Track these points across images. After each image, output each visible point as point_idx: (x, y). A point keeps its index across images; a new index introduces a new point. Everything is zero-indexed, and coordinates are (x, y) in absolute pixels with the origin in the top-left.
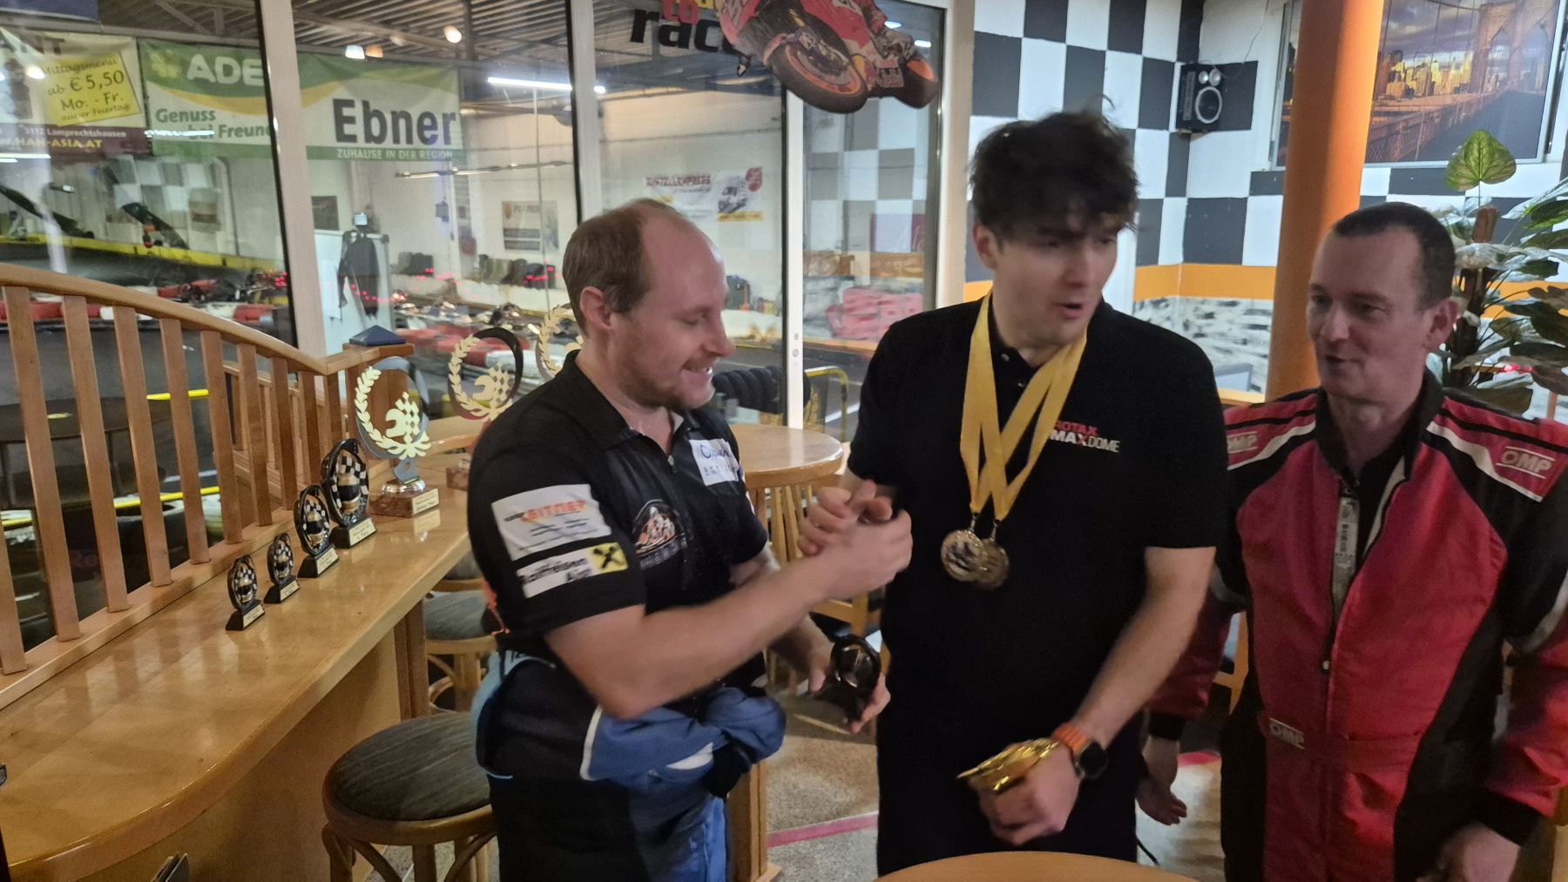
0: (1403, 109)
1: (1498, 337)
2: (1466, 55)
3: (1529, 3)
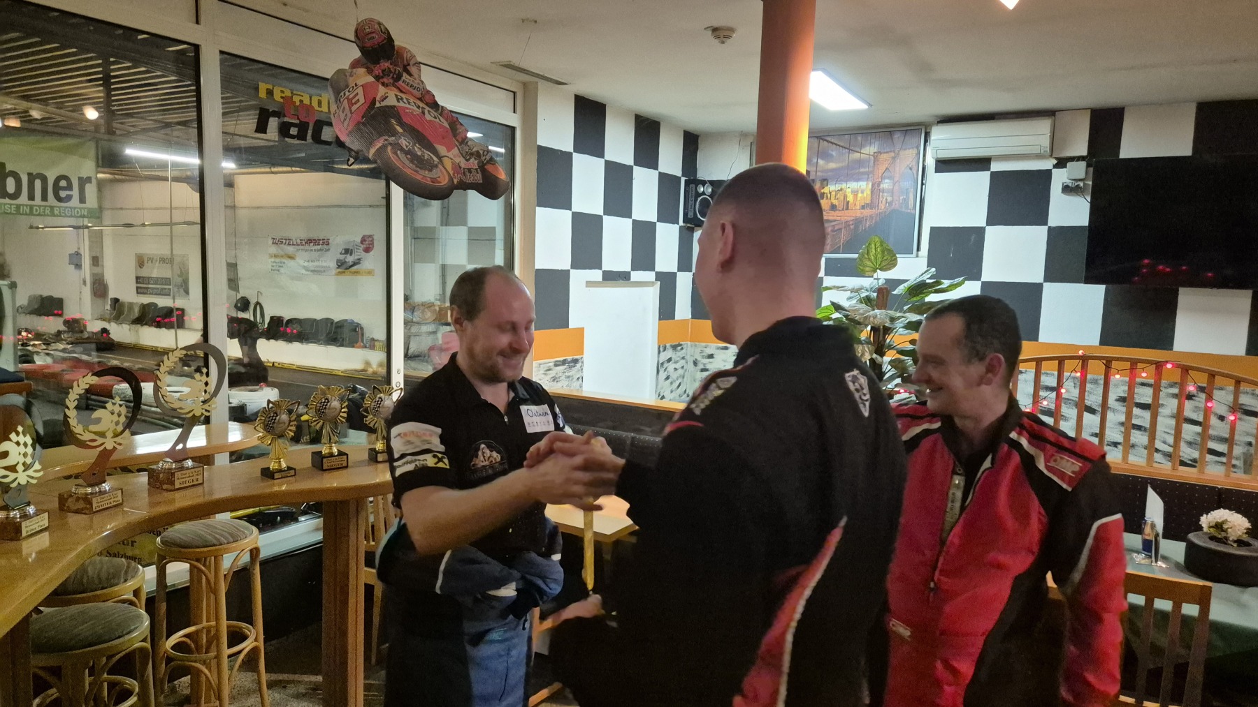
2: (867, 184)
3: (902, 153)
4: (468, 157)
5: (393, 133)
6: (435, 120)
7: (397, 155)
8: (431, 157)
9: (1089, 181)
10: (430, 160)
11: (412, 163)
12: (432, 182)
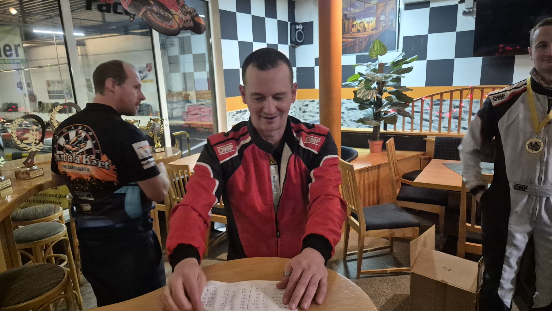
0: (357, 36)
1: (387, 102)
2: (374, 18)
3: (389, 2)
4: (186, 14)
5: (150, 4)
7: (152, 15)
8: (169, 15)
9: (475, 8)
10: (168, 17)
11: (160, 19)
12: (171, 27)
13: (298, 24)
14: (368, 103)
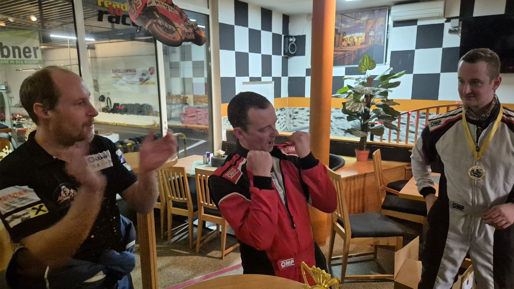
0: (347, 50)
1: (374, 114)
2: (363, 34)
3: (378, 19)
4: (188, 28)
5: (156, 18)
6: (173, 11)
7: (157, 28)
8: (172, 28)
9: (460, 27)
10: (172, 29)
11: (164, 31)
12: (173, 39)
13: (292, 37)
14: (356, 114)
